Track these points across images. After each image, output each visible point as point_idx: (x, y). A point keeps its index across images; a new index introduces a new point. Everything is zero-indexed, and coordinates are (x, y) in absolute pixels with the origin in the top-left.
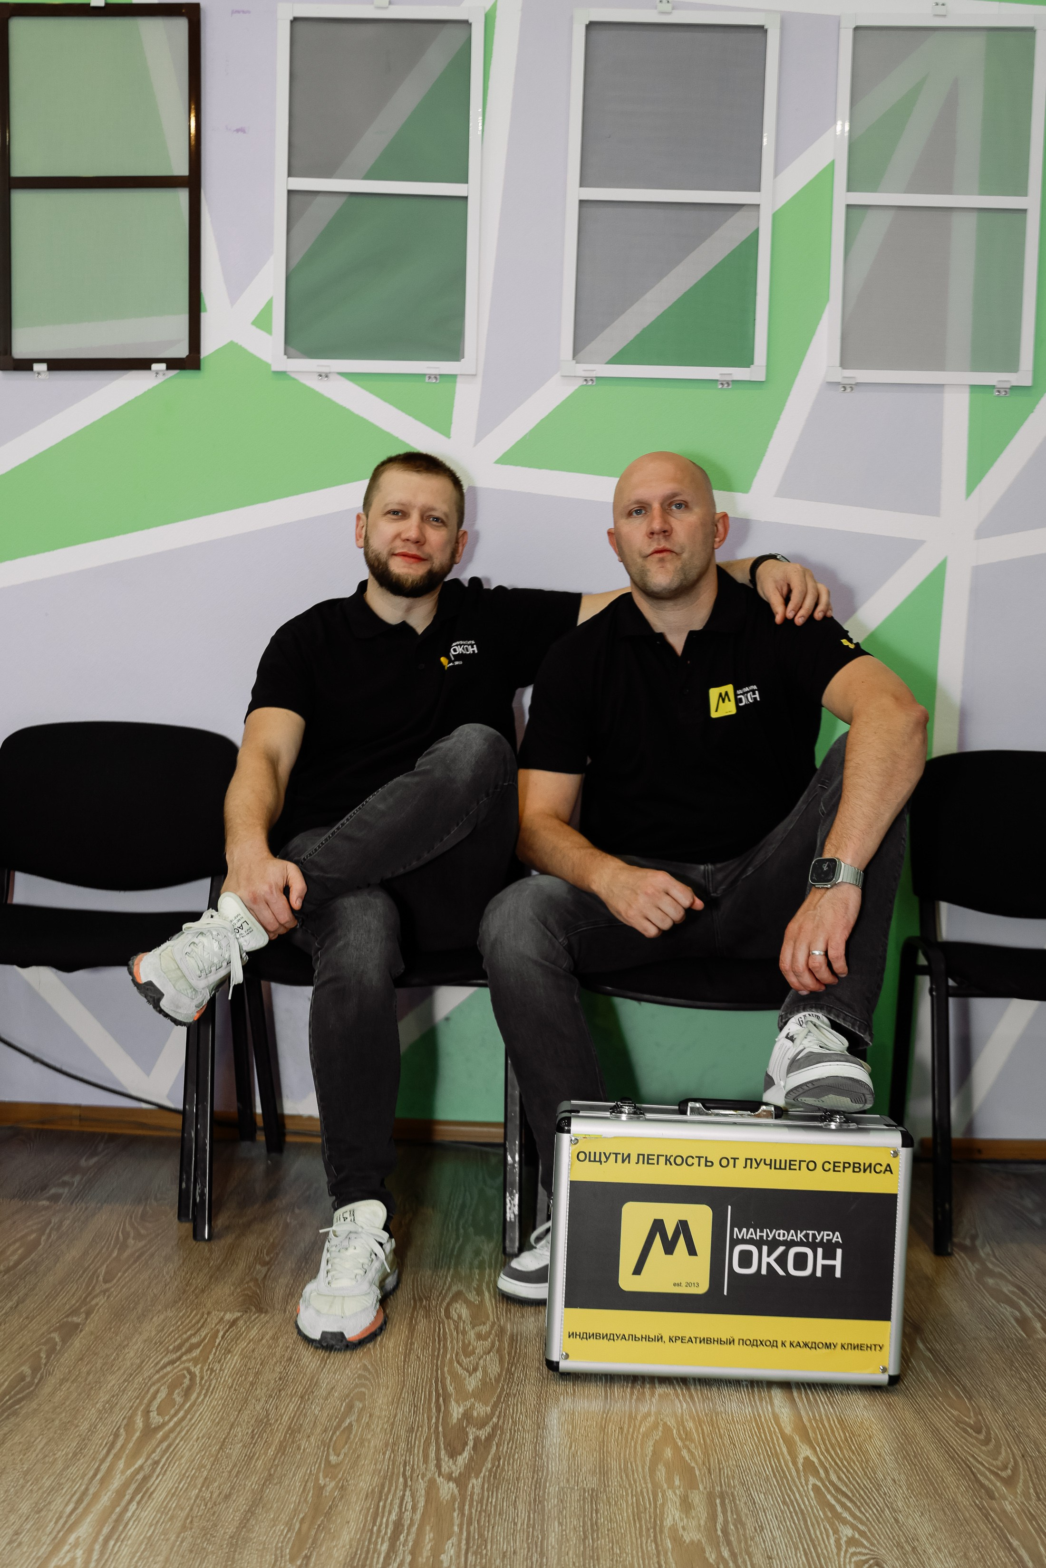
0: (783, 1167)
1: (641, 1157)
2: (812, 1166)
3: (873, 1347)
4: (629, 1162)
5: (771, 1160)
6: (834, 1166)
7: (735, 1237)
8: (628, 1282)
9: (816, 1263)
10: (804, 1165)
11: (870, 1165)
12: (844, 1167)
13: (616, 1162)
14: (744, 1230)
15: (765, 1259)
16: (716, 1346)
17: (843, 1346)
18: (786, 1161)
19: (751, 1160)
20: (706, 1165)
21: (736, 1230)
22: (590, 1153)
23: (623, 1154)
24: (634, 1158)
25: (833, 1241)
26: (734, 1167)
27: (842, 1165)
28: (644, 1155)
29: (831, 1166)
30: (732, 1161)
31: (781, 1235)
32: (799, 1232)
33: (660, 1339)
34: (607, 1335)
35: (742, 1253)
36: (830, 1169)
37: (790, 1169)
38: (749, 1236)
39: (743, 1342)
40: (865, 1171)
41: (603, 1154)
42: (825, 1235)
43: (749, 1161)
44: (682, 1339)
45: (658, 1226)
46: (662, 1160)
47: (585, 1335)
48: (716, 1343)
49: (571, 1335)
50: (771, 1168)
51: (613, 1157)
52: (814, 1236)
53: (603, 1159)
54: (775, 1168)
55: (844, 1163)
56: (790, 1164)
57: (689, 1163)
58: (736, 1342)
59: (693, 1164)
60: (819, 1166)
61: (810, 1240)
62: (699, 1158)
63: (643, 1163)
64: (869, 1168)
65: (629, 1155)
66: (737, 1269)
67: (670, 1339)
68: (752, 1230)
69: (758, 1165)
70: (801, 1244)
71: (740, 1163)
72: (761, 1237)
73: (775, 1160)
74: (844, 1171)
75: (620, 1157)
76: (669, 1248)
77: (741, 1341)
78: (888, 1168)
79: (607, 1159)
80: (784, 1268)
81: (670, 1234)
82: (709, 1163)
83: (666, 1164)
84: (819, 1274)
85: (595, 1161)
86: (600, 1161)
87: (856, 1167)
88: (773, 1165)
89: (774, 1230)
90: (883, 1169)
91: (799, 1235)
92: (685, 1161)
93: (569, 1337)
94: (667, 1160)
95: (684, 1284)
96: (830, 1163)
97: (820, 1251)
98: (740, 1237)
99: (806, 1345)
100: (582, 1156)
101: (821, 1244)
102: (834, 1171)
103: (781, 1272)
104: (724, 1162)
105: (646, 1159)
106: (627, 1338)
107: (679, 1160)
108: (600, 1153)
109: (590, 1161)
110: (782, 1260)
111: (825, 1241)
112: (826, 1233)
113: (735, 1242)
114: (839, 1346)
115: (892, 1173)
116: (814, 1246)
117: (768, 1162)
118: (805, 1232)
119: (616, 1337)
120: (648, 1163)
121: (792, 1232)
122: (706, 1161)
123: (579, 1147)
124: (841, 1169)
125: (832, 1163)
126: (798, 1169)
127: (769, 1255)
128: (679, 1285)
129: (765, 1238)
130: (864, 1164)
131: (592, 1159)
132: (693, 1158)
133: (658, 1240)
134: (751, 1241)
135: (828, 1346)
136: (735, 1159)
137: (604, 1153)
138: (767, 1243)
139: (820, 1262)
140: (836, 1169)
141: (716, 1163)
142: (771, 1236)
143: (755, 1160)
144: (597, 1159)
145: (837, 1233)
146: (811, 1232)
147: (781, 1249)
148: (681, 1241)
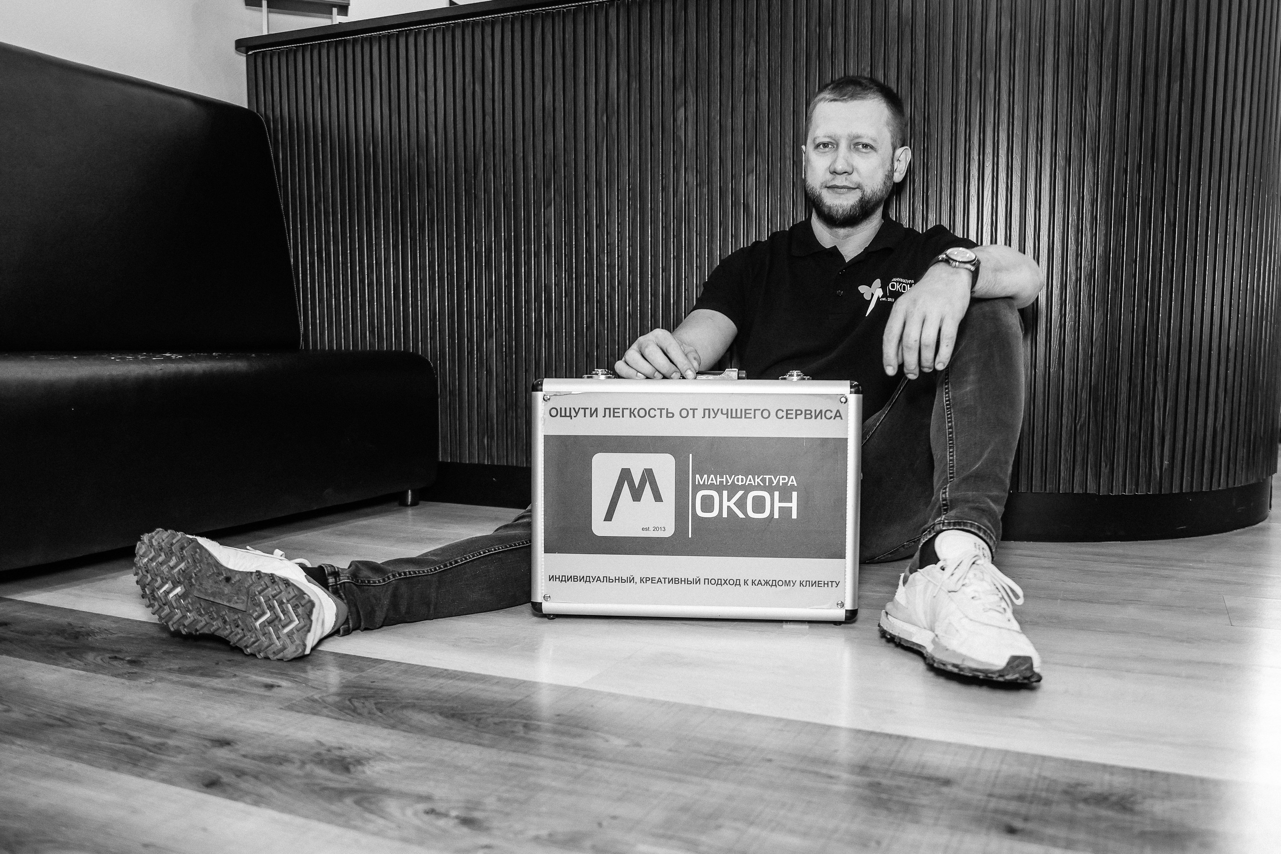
0: (739, 415)
1: (607, 411)
2: (766, 414)
3: (830, 583)
4: (597, 416)
5: (727, 410)
6: (787, 414)
7: (697, 483)
8: (600, 528)
9: (774, 505)
10: (758, 413)
11: (821, 411)
12: (796, 415)
13: (585, 416)
14: (706, 476)
15: (726, 504)
16: (683, 586)
17: (801, 584)
18: (741, 410)
19: (709, 410)
20: (667, 417)
21: (698, 476)
22: (561, 408)
23: (591, 409)
24: (601, 412)
25: (789, 485)
26: (694, 417)
27: (794, 412)
28: (610, 409)
29: (784, 414)
30: (691, 412)
31: (740, 480)
32: (756, 476)
33: (631, 580)
34: (583, 577)
35: (704, 498)
36: (783, 417)
37: (745, 417)
38: (710, 482)
39: (709, 581)
40: (816, 418)
41: (572, 410)
42: (782, 479)
43: (707, 412)
44: (652, 579)
45: (625, 475)
46: (627, 412)
47: (564, 577)
48: (683, 582)
49: (551, 578)
50: (727, 417)
51: (582, 411)
52: (771, 481)
53: (573, 414)
54: (732, 417)
55: (796, 411)
56: (746, 414)
57: (652, 415)
58: (702, 581)
59: (655, 415)
60: (773, 414)
61: (767, 484)
62: (661, 410)
63: (610, 416)
64: (820, 414)
65: (596, 410)
66: (700, 513)
67: (641, 580)
68: (712, 476)
69: (716, 415)
70: (758, 488)
71: (700, 413)
72: (721, 482)
73: (732, 410)
74: (796, 418)
75: (588, 412)
76: (637, 495)
77: (707, 581)
78: (838, 415)
79: (577, 414)
80: (744, 512)
81: (637, 482)
82: (670, 415)
83: (630, 417)
84: (776, 516)
85: (565, 416)
86: (570, 416)
87: (808, 414)
88: (729, 414)
89: (733, 476)
90: (833, 415)
91: (756, 480)
92: (647, 413)
93: (550, 580)
94: (632, 413)
95: (651, 529)
96: (783, 411)
97: (777, 494)
98: (701, 483)
99: (767, 583)
100: (554, 412)
101: (777, 487)
102: (787, 418)
103: (741, 515)
104: (684, 413)
105: (612, 412)
106: (602, 581)
107: (642, 413)
108: (570, 409)
109: (561, 416)
110: (741, 504)
111: (781, 485)
112: (781, 477)
113: (697, 488)
114: (798, 583)
115: (842, 419)
116: (770, 489)
117: (725, 412)
118: (762, 476)
119: (592, 580)
120: (614, 416)
121: (750, 476)
122: (667, 413)
123: (551, 404)
124: (794, 416)
125: (785, 411)
126: (753, 417)
127: (729, 500)
128: (647, 529)
129: (725, 484)
130: (815, 410)
131: (563, 414)
132: (655, 410)
133: (626, 487)
134: (711, 487)
135: (787, 583)
136: (694, 410)
137: (574, 408)
138: (726, 487)
139: (777, 505)
140: (789, 416)
141: (677, 414)
142: (730, 482)
143: (713, 409)
144: (568, 414)
145: (792, 477)
146: (767, 477)
147: (740, 493)
148: (648, 490)
